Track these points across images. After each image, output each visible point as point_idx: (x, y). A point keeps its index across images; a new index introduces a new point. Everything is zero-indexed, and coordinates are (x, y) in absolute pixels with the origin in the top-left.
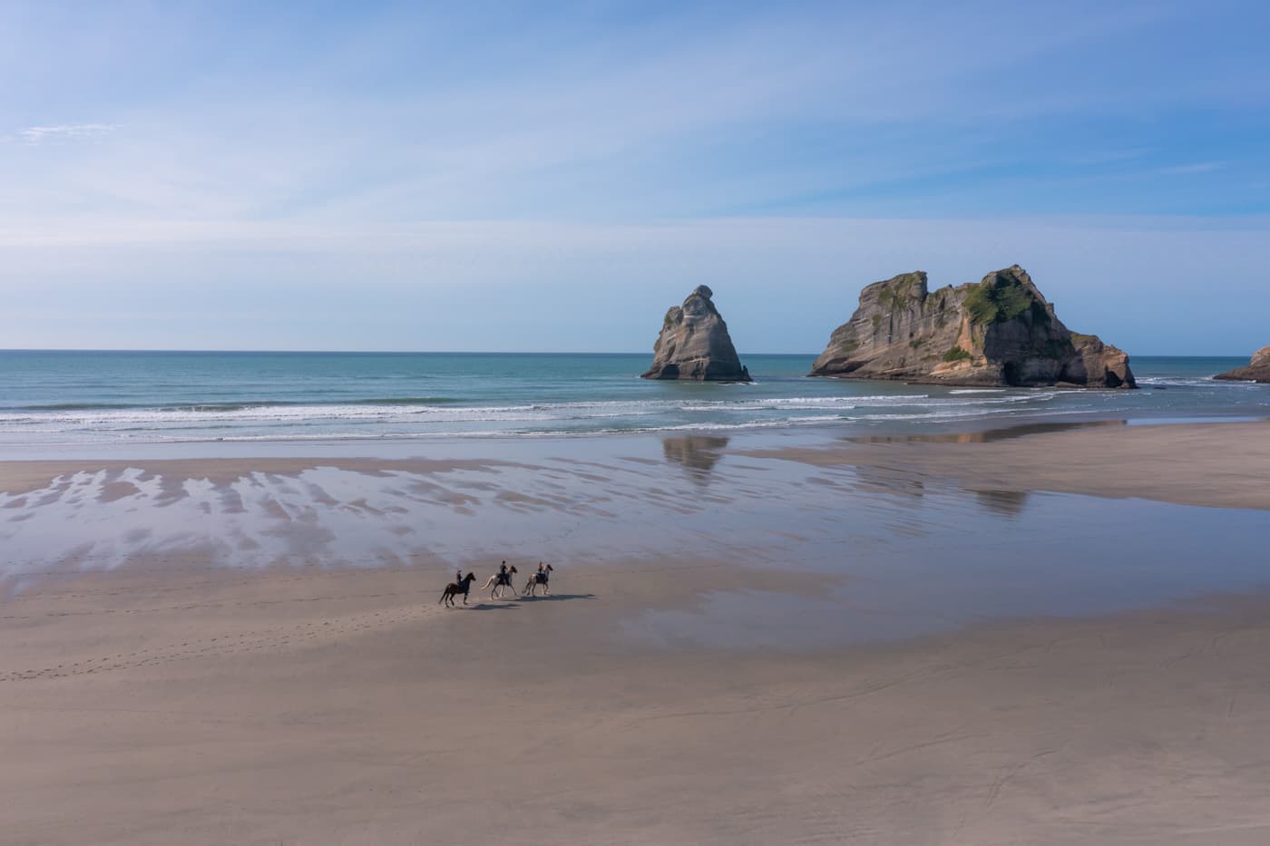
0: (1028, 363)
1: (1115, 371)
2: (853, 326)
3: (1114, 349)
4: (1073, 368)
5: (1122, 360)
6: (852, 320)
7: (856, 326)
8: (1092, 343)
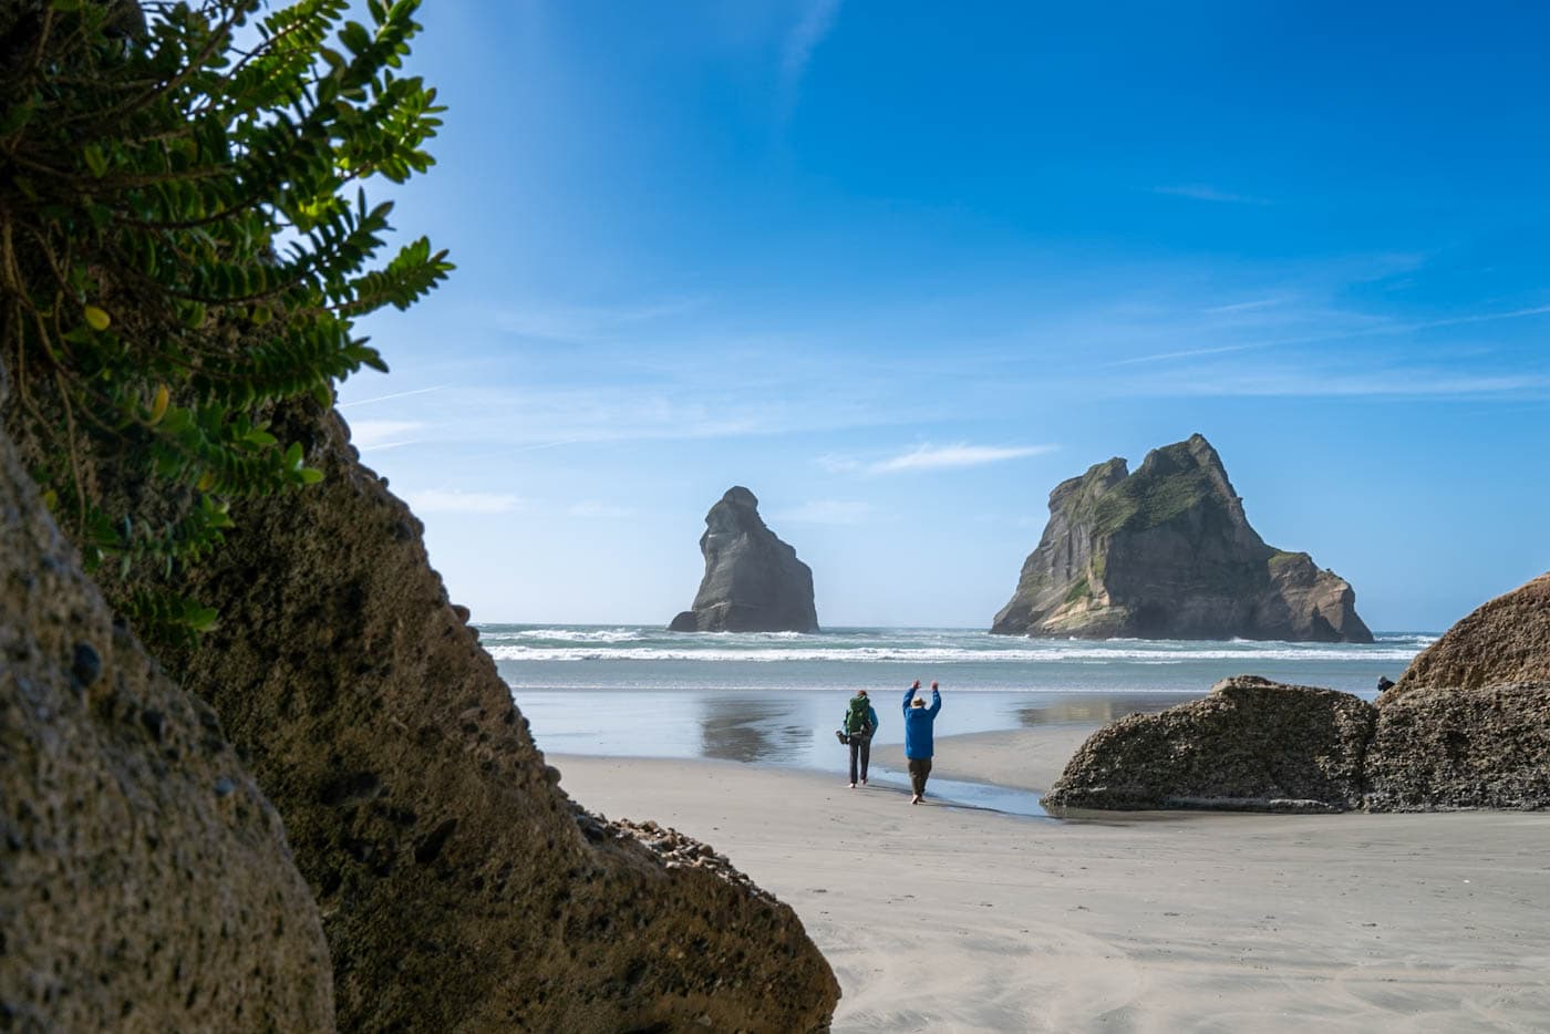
0: (1189, 604)
1: (1328, 616)
2: (1043, 552)
3: (1330, 574)
4: (1266, 612)
5: (1338, 596)
6: (1041, 545)
7: (1046, 554)
8: (1296, 567)
